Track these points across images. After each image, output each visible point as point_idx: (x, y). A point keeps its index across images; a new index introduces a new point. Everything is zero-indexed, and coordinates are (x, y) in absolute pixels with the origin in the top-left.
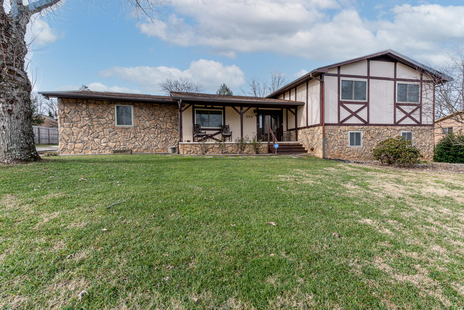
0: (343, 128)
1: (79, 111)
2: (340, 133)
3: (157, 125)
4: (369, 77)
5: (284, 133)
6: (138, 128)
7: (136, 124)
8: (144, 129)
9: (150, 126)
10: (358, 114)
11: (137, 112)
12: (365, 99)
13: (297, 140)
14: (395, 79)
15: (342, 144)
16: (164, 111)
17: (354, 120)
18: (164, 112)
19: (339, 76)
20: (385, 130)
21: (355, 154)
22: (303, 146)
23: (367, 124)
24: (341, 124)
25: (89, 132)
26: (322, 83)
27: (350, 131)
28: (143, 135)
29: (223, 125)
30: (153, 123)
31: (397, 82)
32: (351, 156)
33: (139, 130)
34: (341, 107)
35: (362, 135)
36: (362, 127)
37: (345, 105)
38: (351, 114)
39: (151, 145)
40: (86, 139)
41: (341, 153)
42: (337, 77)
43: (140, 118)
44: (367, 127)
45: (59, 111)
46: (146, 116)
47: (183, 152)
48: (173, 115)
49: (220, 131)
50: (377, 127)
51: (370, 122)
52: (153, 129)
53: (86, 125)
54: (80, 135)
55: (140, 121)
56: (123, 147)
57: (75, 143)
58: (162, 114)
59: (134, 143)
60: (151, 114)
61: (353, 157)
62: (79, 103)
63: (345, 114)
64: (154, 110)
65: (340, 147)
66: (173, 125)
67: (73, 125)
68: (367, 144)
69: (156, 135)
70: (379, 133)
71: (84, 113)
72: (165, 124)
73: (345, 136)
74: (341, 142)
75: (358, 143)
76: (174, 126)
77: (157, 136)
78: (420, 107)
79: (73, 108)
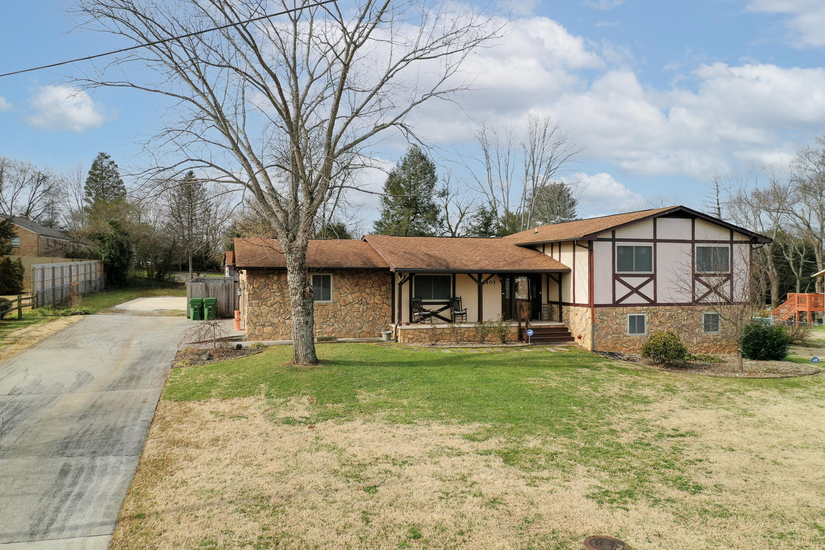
0: (619, 310)
1: (269, 285)
2: (616, 316)
3: (362, 300)
4: (655, 241)
5: (543, 306)
6: (338, 304)
7: (336, 299)
8: (345, 306)
9: (353, 301)
10: (640, 290)
11: (338, 282)
12: (651, 271)
13: (561, 321)
14: (693, 242)
15: (618, 332)
16: (371, 279)
17: (635, 299)
18: (371, 281)
19: (613, 240)
20: (680, 311)
21: (636, 345)
22: (569, 331)
23: (653, 303)
24: (616, 304)
25: (280, 312)
26: (591, 251)
27: (630, 312)
28: (343, 314)
29: (452, 296)
30: (357, 297)
31: (697, 245)
32: (631, 348)
33: (339, 307)
34: (617, 282)
35: (646, 319)
36: (647, 307)
37: (623, 278)
38: (630, 291)
39: (354, 328)
40: (276, 320)
41: (617, 343)
42: (611, 243)
43: (341, 290)
44: (653, 307)
45: (247, 286)
46: (349, 287)
47: (404, 340)
48: (384, 285)
49: (449, 305)
50: (667, 307)
51: (658, 302)
52: (357, 306)
53: (276, 303)
54: (269, 316)
55: (341, 294)
56: (319, 330)
57: (264, 326)
58: (369, 285)
59: (333, 325)
60: (354, 284)
61: (633, 349)
62: (270, 274)
63: (622, 291)
64: (359, 278)
65: (616, 335)
66: (383, 298)
67: (262, 303)
68: (653, 331)
69: (360, 313)
70: (670, 316)
71: (275, 286)
72: (373, 297)
73: (622, 320)
74: (616, 329)
75: (642, 330)
76: (385, 300)
77: (362, 315)
78: (730, 277)
79: (262, 280)
